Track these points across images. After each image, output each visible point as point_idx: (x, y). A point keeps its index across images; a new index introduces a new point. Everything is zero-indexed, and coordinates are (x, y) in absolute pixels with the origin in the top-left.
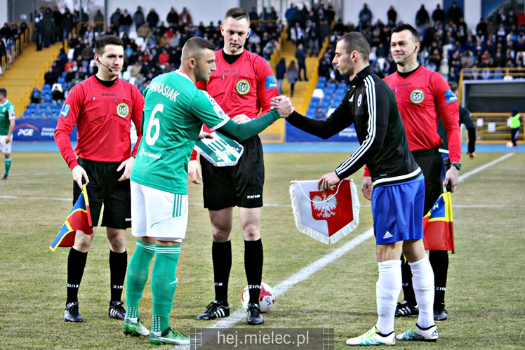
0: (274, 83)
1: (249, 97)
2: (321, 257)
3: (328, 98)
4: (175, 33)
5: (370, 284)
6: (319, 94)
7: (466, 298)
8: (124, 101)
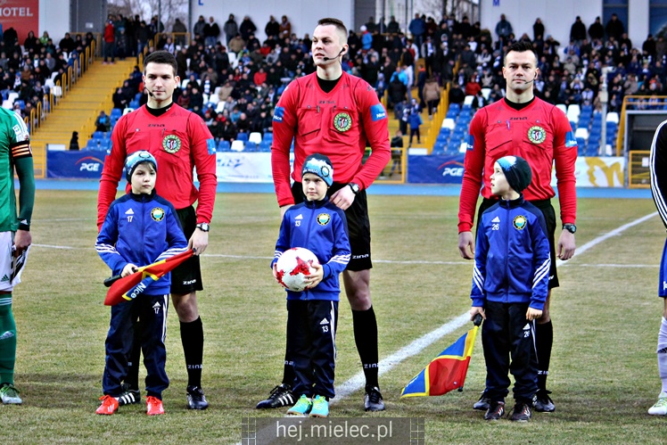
0: (382, 113)
1: (351, 134)
2: (438, 327)
3: (461, 129)
4: (274, 48)
6: (449, 124)
7: (611, 380)
8: (174, 132)
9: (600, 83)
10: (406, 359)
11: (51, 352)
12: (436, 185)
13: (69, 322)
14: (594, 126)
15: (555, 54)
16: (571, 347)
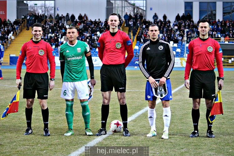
4: (81, 24)
5: (159, 121)
6: (137, 47)
8: (42, 49)
9: (184, 34)
10: (131, 121)
11: (18, 119)
12: (132, 67)
13: (23, 110)
14: (182, 48)
15: (170, 25)
16: (183, 117)
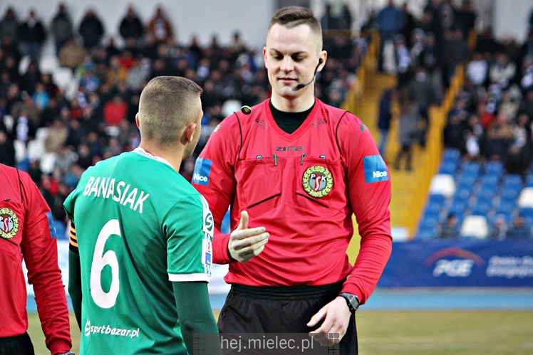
0: (382, 170)
1: (333, 203)
3: (465, 193)
6: (444, 185)
